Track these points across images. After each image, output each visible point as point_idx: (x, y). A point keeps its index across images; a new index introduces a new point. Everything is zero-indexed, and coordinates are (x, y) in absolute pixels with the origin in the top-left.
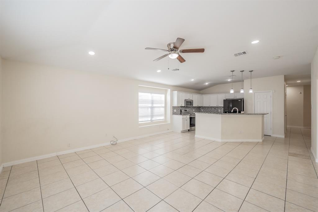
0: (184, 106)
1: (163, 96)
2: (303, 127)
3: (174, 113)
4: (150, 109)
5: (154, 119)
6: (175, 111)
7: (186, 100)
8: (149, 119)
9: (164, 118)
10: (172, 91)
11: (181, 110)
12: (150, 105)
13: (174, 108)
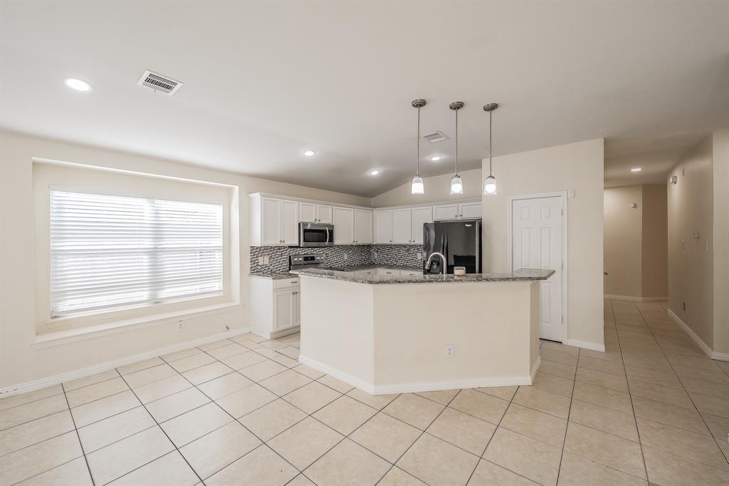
0: (297, 244)
1: (216, 211)
2: (640, 299)
3: (256, 270)
4: (145, 259)
5: (163, 294)
6: (264, 260)
7: (305, 224)
8: (144, 295)
9: (222, 289)
10: (246, 192)
11: (290, 257)
12: (148, 244)
13: (256, 252)
